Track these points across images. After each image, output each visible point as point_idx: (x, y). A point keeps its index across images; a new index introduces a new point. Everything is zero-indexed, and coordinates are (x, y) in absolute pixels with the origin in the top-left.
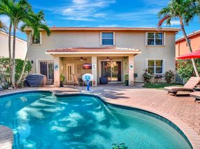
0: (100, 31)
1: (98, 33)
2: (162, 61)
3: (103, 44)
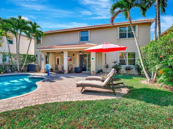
1: (77, 32)
2: (135, 53)
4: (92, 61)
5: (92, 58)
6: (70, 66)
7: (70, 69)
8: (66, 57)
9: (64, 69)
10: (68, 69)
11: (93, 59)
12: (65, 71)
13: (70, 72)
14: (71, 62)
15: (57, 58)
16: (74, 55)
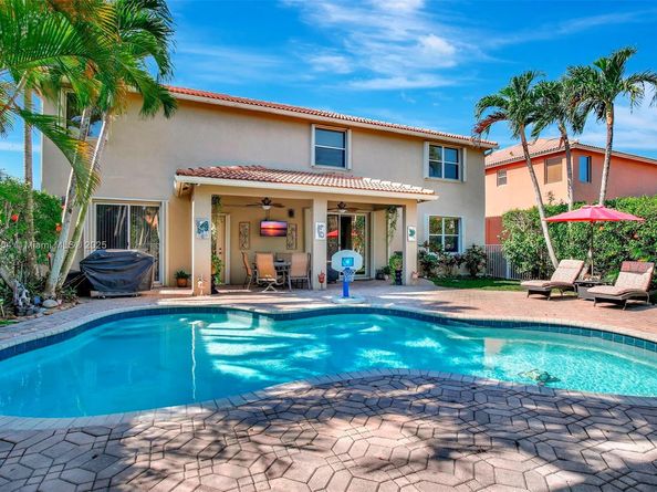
0: (310, 122)
1: (305, 128)
2: (457, 221)
3: (318, 160)
5: (411, 230)
11: (412, 233)
12: (323, 276)
16: (291, 214)
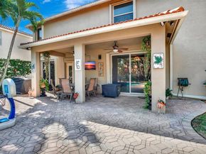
4: (156, 66)
5: (157, 58)
6: (92, 82)
7: (91, 89)
8: (80, 60)
9: (76, 90)
10: (86, 89)
11: (159, 60)
12: (77, 95)
13: (90, 95)
14: (94, 74)
15: (68, 65)
16: (100, 57)
